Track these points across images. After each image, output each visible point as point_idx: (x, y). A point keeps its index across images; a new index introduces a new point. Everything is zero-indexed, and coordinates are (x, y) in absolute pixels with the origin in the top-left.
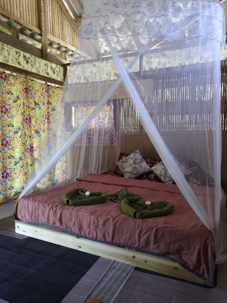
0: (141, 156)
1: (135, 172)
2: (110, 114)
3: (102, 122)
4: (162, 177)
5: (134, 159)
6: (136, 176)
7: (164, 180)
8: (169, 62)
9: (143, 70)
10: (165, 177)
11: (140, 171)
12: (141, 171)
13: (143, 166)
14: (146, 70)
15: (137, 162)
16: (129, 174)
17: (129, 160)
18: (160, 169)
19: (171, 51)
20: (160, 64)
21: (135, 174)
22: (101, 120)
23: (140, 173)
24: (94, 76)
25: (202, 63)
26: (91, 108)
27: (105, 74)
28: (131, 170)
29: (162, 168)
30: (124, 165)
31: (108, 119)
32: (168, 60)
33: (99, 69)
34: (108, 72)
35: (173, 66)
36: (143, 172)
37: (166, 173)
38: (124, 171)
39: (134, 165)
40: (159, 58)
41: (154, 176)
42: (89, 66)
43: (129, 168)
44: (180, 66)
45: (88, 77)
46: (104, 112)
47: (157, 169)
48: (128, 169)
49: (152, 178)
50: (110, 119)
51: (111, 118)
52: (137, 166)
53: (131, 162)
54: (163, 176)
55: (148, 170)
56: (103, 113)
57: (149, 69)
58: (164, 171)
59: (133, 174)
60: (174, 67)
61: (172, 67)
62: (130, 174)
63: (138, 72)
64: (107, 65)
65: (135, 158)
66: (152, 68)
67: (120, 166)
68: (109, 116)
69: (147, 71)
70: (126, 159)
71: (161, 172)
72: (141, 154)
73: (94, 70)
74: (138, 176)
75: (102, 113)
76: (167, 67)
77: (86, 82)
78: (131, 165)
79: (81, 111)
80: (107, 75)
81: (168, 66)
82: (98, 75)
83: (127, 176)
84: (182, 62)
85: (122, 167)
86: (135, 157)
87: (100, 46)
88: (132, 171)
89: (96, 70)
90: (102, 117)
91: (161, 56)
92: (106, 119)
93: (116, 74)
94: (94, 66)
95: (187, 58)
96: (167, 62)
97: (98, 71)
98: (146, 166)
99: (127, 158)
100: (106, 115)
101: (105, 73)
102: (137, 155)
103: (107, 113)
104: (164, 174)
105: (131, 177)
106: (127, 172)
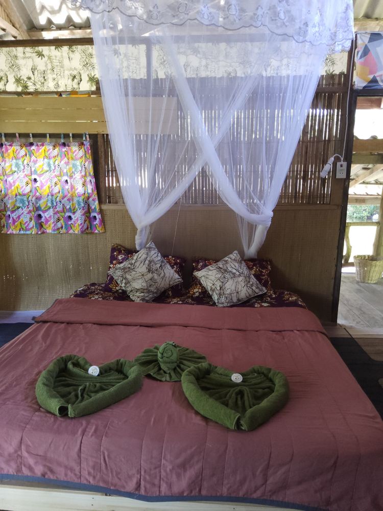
0: (159, 254)
1: (152, 289)
2: (86, 166)
3: (67, 181)
4: (214, 293)
5: (147, 262)
6: (155, 295)
7: (218, 300)
8: (206, 66)
9: (154, 76)
10: (220, 295)
11: (162, 285)
12: (164, 284)
13: (167, 275)
14: (159, 77)
15: (154, 268)
16: (142, 294)
17: (137, 264)
18: (213, 278)
19: (210, 44)
20: (188, 69)
21: (153, 293)
22: (65, 178)
23: (163, 289)
24: (42, 78)
25: (269, 75)
26: (38, 150)
27: (66, 78)
28: (144, 284)
29: (216, 276)
30: (128, 277)
31: (82, 177)
32: (204, 62)
33: (51, 62)
34: (75, 73)
35: (213, 75)
36: (168, 286)
37: (223, 287)
38: (129, 289)
39: (150, 276)
40: (187, 56)
41: (200, 290)
42: (28, 55)
43: (140, 281)
44: (228, 76)
45: (26, 80)
46: (70, 161)
47: (208, 276)
48: (138, 284)
49: (195, 296)
50: (85, 175)
51: (87, 174)
52: (156, 277)
53: (143, 269)
54: (217, 292)
55: (177, 281)
56: (68, 162)
57: (167, 76)
58: (221, 284)
59: (149, 291)
60: (215, 77)
61: (211, 78)
62: (143, 292)
63: (141, 79)
64: (71, 55)
65: (149, 261)
66: (172, 74)
67: (121, 279)
68: (83, 169)
69: (161, 79)
70: (131, 264)
71: (213, 285)
72: (159, 251)
73: (41, 63)
74: (159, 294)
75: (65, 163)
76: (203, 76)
77: (20, 89)
78: (143, 275)
79: (12, 155)
80: (73, 80)
81: (203, 74)
82: (50, 76)
83: (138, 297)
84: (230, 70)
85: (124, 281)
86: (148, 259)
87: (38, 11)
88: (146, 288)
89: (46, 66)
90: (65, 171)
91: (189, 51)
92: (78, 176)
93: (92, 79)
94: (40, 55)
95: (241, 63)
96: (201, 66)
97: (49, 67)
98: (172, 275)
99: (133, 261)
100: (74, 166)
101: (67, 73)
102: (153, 252)
103: (78, 163)
104: (219, 288)
105: (147, 299)
106: (137, 290)
